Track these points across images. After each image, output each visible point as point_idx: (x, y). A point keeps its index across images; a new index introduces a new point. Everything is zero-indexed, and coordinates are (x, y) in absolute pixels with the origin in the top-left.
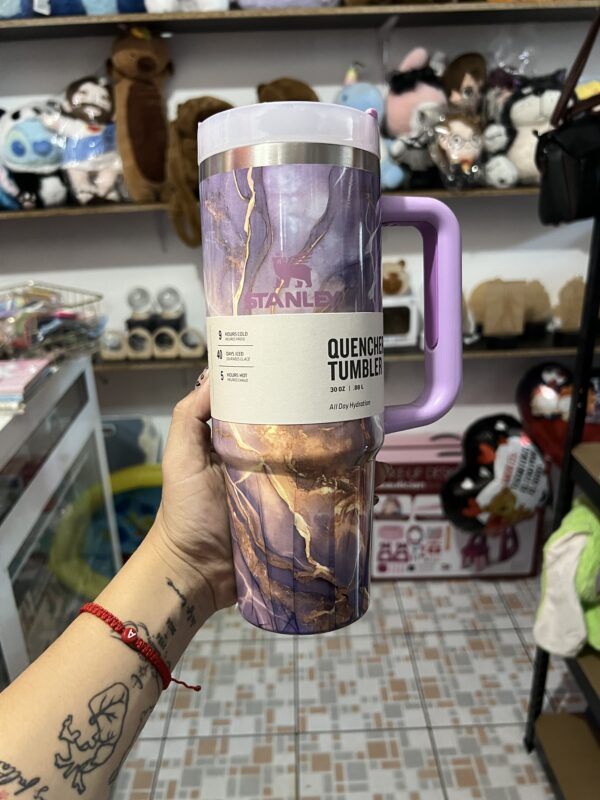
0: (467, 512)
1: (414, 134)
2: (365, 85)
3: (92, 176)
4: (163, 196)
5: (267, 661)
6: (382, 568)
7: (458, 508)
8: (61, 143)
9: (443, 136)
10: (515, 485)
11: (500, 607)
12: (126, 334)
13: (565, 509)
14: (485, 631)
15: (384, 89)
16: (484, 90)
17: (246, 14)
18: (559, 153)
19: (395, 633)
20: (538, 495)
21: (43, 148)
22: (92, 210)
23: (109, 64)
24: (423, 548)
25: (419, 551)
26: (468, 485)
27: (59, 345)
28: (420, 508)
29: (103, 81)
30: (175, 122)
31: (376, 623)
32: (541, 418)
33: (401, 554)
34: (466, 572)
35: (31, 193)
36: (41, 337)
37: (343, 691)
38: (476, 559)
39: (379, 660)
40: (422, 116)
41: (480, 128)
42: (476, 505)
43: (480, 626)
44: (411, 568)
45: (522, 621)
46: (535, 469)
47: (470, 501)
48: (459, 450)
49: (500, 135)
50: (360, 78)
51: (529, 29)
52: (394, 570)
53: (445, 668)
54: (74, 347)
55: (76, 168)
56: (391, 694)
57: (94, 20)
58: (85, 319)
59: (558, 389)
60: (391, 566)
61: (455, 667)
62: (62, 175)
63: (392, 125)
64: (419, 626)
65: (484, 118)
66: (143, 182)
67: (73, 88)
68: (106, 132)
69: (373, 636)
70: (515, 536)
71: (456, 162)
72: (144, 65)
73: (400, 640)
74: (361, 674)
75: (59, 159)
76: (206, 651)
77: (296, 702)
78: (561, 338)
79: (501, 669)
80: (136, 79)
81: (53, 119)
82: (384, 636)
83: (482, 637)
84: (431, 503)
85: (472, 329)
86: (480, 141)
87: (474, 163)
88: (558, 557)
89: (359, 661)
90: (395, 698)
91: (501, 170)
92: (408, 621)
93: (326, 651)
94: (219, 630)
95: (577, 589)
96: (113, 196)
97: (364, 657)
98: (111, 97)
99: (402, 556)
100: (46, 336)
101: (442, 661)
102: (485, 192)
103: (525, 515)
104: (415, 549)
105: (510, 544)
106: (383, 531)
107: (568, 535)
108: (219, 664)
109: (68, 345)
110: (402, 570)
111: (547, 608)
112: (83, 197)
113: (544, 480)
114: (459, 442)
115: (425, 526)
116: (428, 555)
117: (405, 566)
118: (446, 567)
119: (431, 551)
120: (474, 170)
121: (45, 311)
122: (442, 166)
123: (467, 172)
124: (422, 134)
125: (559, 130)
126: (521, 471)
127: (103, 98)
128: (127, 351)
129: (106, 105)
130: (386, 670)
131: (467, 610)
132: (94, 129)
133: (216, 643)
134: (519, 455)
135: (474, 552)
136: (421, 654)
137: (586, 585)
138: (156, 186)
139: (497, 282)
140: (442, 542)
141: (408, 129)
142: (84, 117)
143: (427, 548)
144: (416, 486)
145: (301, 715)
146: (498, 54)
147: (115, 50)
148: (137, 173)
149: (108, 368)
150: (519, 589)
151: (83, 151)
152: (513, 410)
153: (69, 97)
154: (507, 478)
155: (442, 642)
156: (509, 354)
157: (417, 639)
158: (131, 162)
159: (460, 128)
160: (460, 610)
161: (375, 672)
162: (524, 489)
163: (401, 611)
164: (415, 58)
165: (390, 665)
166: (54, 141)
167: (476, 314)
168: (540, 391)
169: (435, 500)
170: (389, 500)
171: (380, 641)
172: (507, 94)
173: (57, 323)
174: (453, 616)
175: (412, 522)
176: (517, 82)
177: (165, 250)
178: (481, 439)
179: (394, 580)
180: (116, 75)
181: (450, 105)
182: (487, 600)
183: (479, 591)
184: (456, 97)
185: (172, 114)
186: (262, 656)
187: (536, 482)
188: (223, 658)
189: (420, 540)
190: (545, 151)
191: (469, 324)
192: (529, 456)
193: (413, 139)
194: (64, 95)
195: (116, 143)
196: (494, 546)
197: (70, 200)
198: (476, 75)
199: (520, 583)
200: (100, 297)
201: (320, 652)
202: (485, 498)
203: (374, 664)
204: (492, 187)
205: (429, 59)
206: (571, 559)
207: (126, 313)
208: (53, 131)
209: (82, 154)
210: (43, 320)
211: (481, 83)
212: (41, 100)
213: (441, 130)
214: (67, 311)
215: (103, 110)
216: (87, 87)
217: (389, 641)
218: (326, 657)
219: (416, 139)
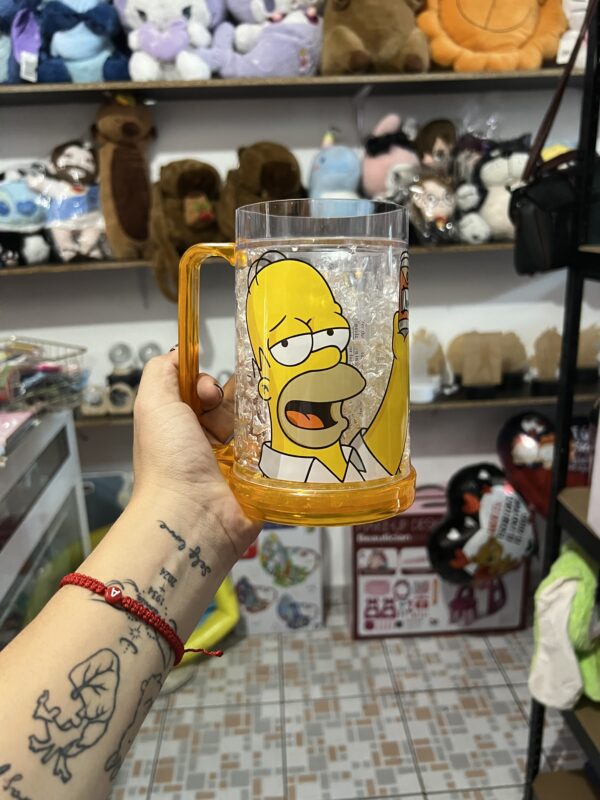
0: (454, 564)
1: (390, 194)
2: (342, 149)
3: (75, 235)
4: (146, 254)
5: (252, 727)
6: (369, 626)
7: (445, 560)
8: (45, 204)
9: (417, 194)
10: (501, 535)
11: (490, 661)
12: (108, 390)
13: (553, 556)
14: (476, 687)
15: (361, 152)
16: (455, 153)
17: (227, 83)
18: (531, 208)
19: (384, 693)
20: (524, 544)
21: (26, 208)
22: (75, 267)
23: (94, 129)
24: (410, 603)
25: (406, 607)
26: (454, 535)
27: (42, 398)
28: (407, 562)
29: (88, 145)
30: (158, 184)
31: (365, 683)
32: (523, 467)
33: (388, 611)
34: (454, 627)
35: (14, 252)
36: (23, 391)
37: (333, 757)
38: (464, 613)
39: (369, 722)
40: (397, 176)
41: (453, 188)
42: (463, 556)
43: (471, 683)
44: (399, 624)
45: (514, 676)
46: (519, 518)
47: (457, 552)
48: (444, 500)
49: (471, 194)
50: (337, 141)
51: (494, 97)
52: (382, 627)
53: (438, 729)
54: (56, 400)
55: (59, 227)
56: (383, 759)
57: (80, 88)
58: (68, 372)
59: (537, 437)
60: (378, 622)
61: (448, 727)
62: (45, 234)
63: (369, 185)
64: (409, 684)
65: (455, 179)
66: (126, 240)
67: (59, 151)
68: (89, 193)
69: (363, 696)
70: (502, 588)
71: (431, 220)
72: (128, 130)
73: (391, 700)
74: (351, 738)
75: (43, 218)
76: (188, 718)
77: (284, 770)
78: (538, 387)
79: (495, 728)
80: (120, 143)
81: (38, 180)
82: (374, 696)
83: (474, 694)
84: (418, 555)
85: (451, 380)
86: (453, 201)
87: (448, 220)
88: (550, 604)
89: (349, 723)
90: (388, 763)
91: (474, 227)
92: (397, 680)
93: (313, 714)
94: (202, 695)
95: (570, 637)
96: (96, 254)
97: (354, 719)
98: (95, 160)
99: (389, 612)
100: (28, 389)
101: (434, 721)
102: (461, 248)
103: (512, 565)
104: (402, 604)
105: (497, 596)
106: (369, 586)
107: (559, 581)
108: (202, 731)
109: (51, 398)
110: (390, 627)
111: (541, 658)
112: (66, 255)
113: (529, 529)
114: (443, 493)
115: (412, 579)
116: (415, 610)
117: (392, 622)
118: (434, 622)
119: (418, 605)
120: (449, 227)
121: (27, 364)
122: (417, 223)
123: (441, 229)
124: (397, 193)
125: (530, 186)
126: (506, 520)
127: (88, 161)
128: (107, 407)
129: (90, 167)
130: (377, 733)
131: (457, 666)
132: (77, 190)
133: (199, 710)
134: (503, 504)
135: (461, 605)
136: (412, 714)
137: (579, 632)
138: (139, 244)
139: (474, 334)
140: (430, 595)
141: (384, 189)
142: (69, 180)
143: (414, 604)
144: (402, 538)
145: (289, 784)
146: (466, 121)
147: (100, 115)
148: (121, 232)
149: (87, 423)
150: (509, 642)
151: (67, 210)
152: (495, 460)
153: (54, 160)
154: (493, 527)
155: (434, 702)
156: (489, 403)
157: (407, 698)
158: (114, 221)
159: (433, 187)
160: (450, 666)
161: (366, 735)
162: (510, 538)
163: (390, 670)
164: (388, 123)
165: (381, 727)
166: (39, 201)
167: (454, 366)
168: (520, 440)
169: (421, 553)
170: (375, 554)
171: (369, 701)
172: (476, 157)
173: (40, 376)
174: (443, 673)
175: (399, 576)
176: (486, 146)
177: (146, 305)
178: (465, 489)
179: (381, 638)
180: (100, 139)
181: (424, 166)
182: (476, 655)
183: (468, 646)
184: (428, 159)
185: (155, 176)
186: (248, 722)
187: (522, 532)
188: (207, 725)
189: (407, 595)
190: (518, 205)
191: (448, 376)
192: (513, 504)
193: (389, 199)
194: (49, 158)
195: (100, 203)
196: (482, 598)
197: (53, 257)
198: (447, 139)
199: (510, 636)
200: (83, 350)
201: (308, 716)
202: (471, 548)
203: (364, 726)
204: (466, 243)
205: (401, 125)
206: (562, 606)
207: (108, 369)
208: (37, 191)
209: (65, 214)
210: (25, 373)
211: (451, 146)
212: (26, 162)
213: (414, 189)
214: (50, 364)
215: (87, 172)
216: (72, 150)
217: (379, 700)
218: (314, 721)
219: (391, 199)
